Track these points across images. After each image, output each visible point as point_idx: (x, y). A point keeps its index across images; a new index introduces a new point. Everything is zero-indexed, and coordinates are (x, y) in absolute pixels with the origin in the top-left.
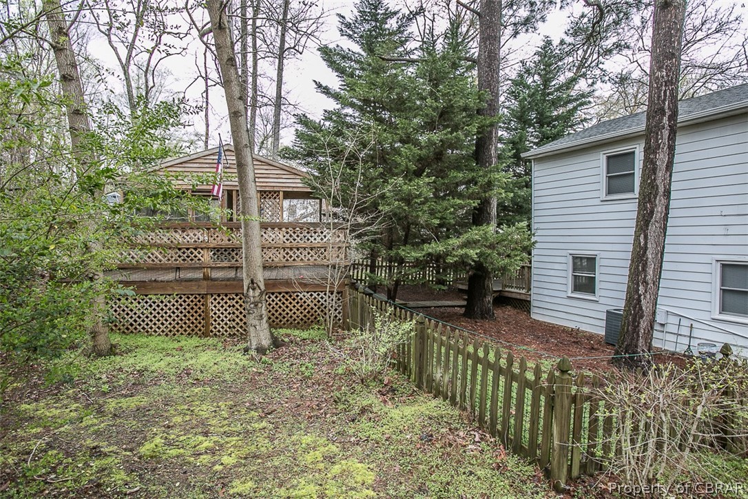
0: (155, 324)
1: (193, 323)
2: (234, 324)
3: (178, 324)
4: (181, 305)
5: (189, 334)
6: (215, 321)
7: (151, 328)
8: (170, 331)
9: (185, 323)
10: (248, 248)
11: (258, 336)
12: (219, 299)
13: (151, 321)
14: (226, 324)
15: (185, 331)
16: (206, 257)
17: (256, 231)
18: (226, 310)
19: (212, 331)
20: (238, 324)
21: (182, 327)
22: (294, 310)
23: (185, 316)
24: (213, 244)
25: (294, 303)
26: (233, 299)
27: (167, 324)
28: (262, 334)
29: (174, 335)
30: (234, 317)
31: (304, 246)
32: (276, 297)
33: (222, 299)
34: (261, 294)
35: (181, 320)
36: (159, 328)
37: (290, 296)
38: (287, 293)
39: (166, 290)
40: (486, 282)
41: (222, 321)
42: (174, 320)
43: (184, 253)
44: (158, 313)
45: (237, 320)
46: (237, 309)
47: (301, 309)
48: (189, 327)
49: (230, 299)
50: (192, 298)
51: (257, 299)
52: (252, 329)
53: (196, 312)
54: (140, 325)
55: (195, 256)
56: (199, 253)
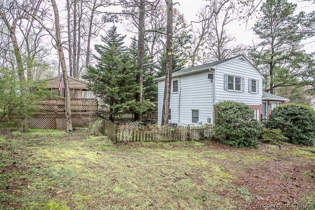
0: (40, 126)
1: (51, 126)
2: (64, 126)
3: (47, 126)
4: (48, 121)
5: (50, 129)
6: (58, 125)
7: (39, 127)
8: (45, 128)
9: (49, 126)
10: (67, 105)
11: (69, 127)
12: (59, 119)
13: (39, 125)
14: (61, 126)
15: (49, 128)
16: (56, 107)
17: (69, 100)
18: (61, 122)
19: (57, 128)
20: (65, 126)
21: (48, 127)
22: (81, 122)
23: (49, 124)
24: (58, 104)
25: (81, 120)
26: (64, 119)
27: (44, 126)
28: (70, 127)
29: (46, 129)
30: (64, 124)
31: (84, 105)
32: (76, 119)
33: (60, 119)
34: (70, 116)
35: (48, 125)
36: (41, 127)
37: (80, 119)
38: (79, 118)
39: (44, 116)
40: (139, 116)
41: (60, 125)
42: (46, 125)
43: (49, 106)
44: (41, 123)
45: (65, 125)
46: (65, 122)
47: (83, 122)
48: (50, 127)
49: (62, 119)
50: (51, 119)
51: (69, 118)
52: (67, 125)
53: (53, 123)
54: (36, 126)
55: (53, 107)
56: (54, 106)
